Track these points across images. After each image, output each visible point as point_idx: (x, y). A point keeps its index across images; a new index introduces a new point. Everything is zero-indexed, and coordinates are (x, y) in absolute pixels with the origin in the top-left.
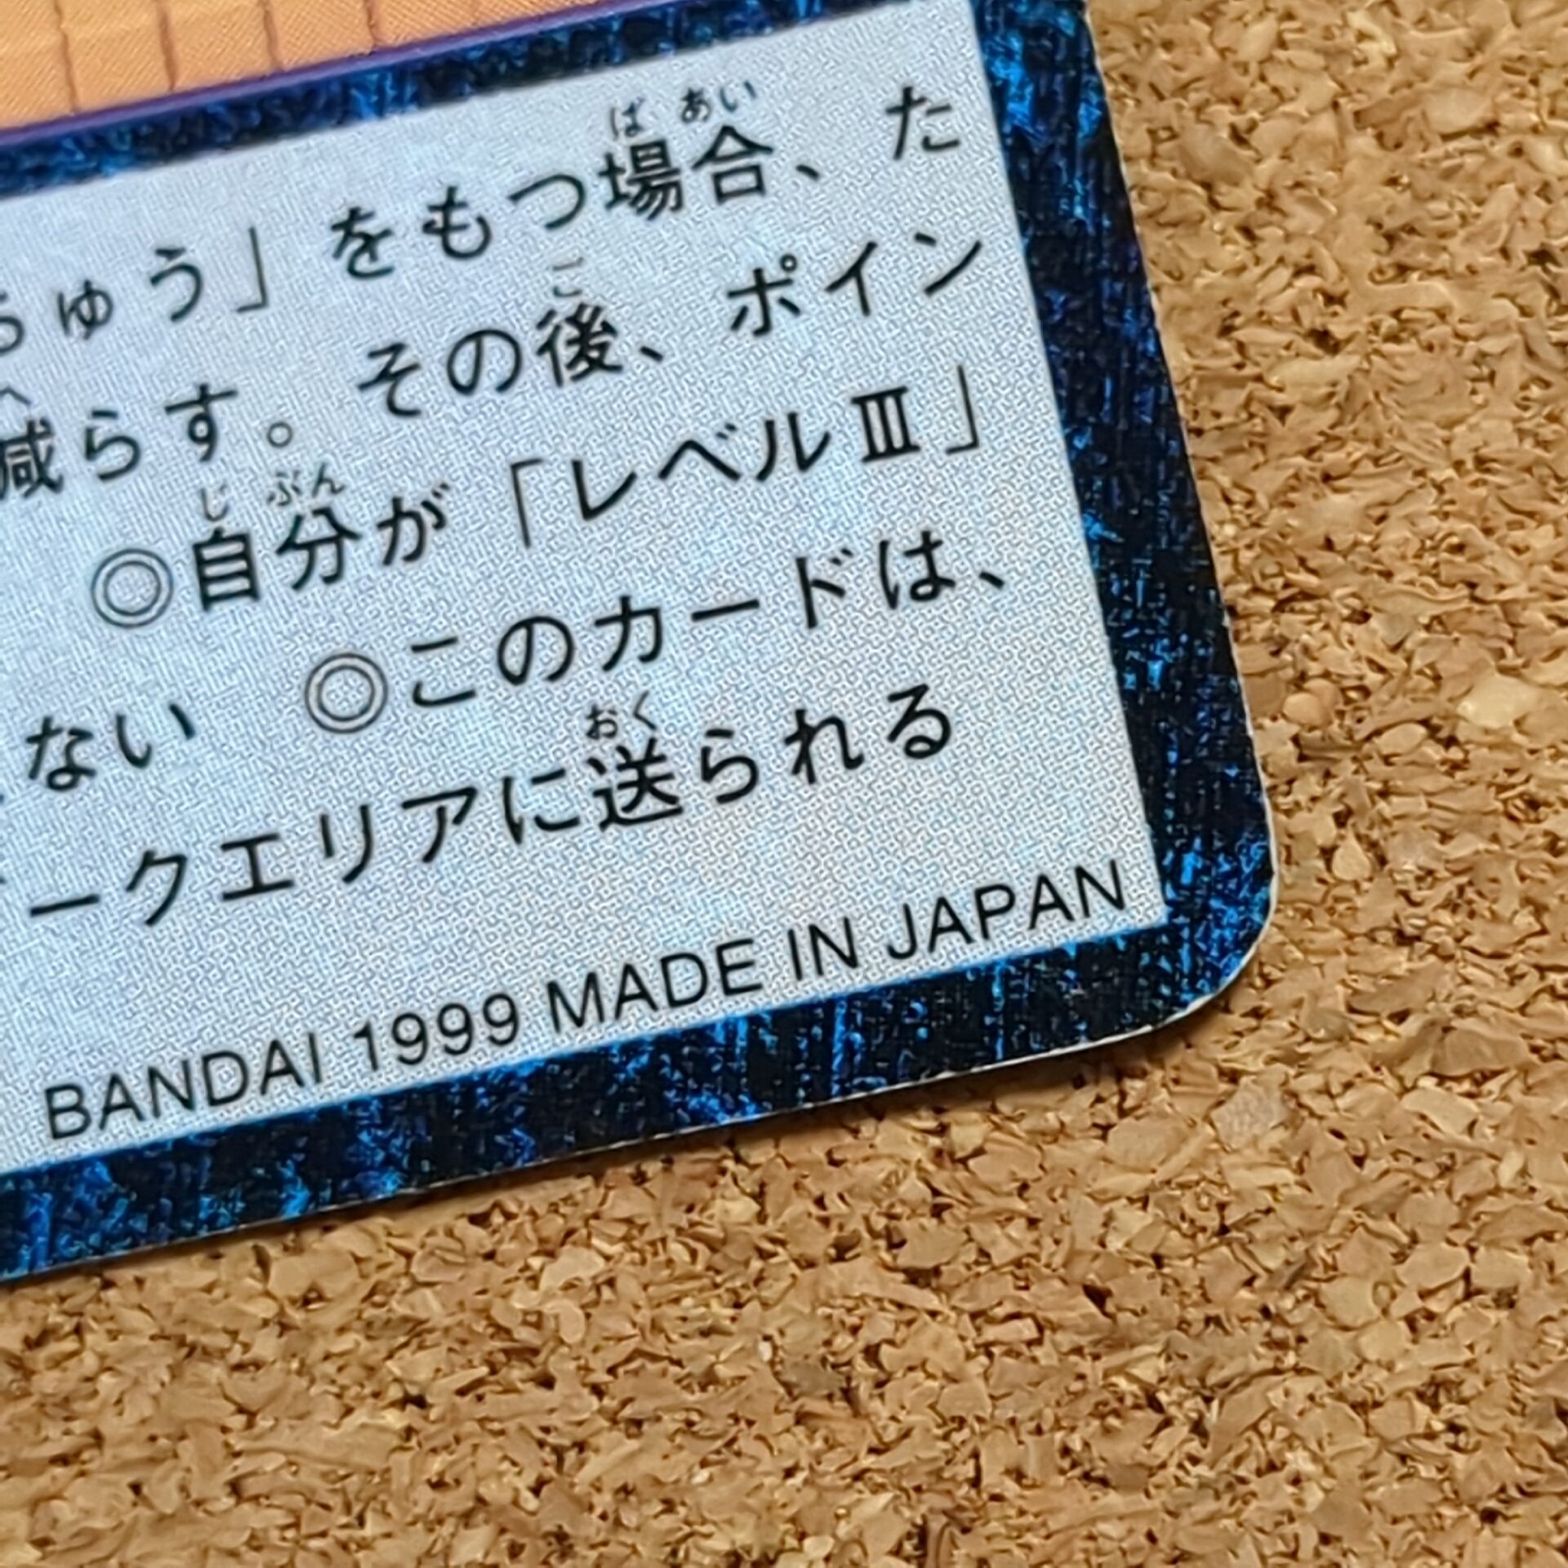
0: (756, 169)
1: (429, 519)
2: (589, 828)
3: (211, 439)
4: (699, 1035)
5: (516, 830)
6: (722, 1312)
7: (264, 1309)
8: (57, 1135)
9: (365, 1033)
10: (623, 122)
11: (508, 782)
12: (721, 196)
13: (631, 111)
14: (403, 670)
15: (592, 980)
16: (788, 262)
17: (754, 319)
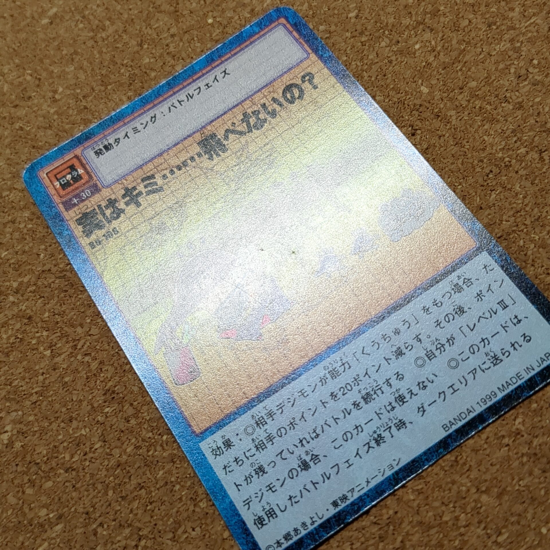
0: (471, 282)
1: (452, 339)
2: (492, 367)
3: (420, 340)
4: (519, 386)
5: (483, 371)
6: (540, 419)
7: (483, 442)
8: (446, 431)
9: (478, 403)
10: (451, 283)
11: (479, 366)
12: (468, 287)
13: (451, 281)
14: (459, 358)
15: (503, 385)
16: (480, 291)
17: (480, 299)
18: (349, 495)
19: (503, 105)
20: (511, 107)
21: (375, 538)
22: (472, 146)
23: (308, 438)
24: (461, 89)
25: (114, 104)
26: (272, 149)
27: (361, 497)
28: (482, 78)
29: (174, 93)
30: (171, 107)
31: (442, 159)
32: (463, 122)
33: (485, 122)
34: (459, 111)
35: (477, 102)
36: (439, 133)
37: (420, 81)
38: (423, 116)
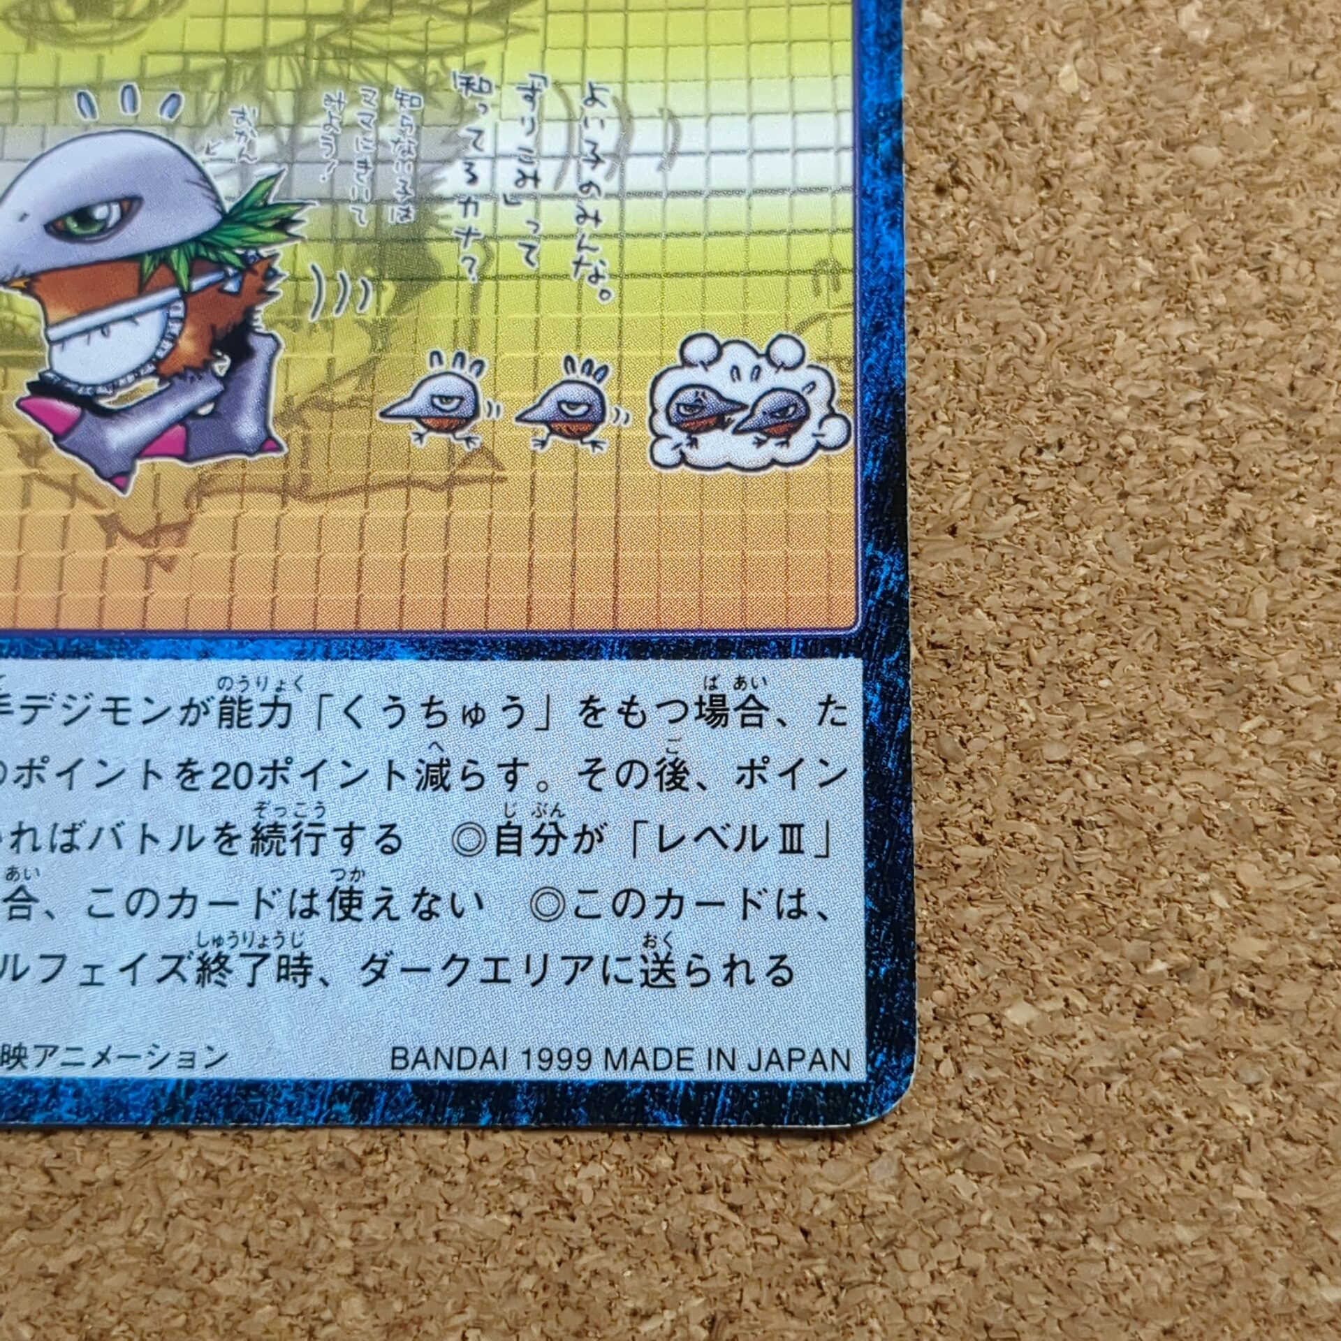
0: (760, 716)
1: (597, 837)
2: (636, 985)
3: (514, 781)
4: (664, 1085)
5: (606, 979)
7: (463, 1160)
8: (393, 1068)
9: (528, 1052)
10: (709, 683)
11: (607, 958)
12: (744, 725)
13: (714, 679)
14: (573, 900)
15: (624, 1051)
16: (766, 759)
17: (747, 781)
18: (34, 1057)
19: (1243, 274)
20: (1258, 296)
21: (17, 1207)
22: (1067, 334)
23: (43, 840)
24: (1169, 146)
27: (59, 1081)
28: (1247, 155)
31: (959, 318)
32: (1098, 247)
33: (1152, 290)
34: (1111, 207)
35: (1176, 217)
36: (1010, 232)
37: (1078, 45)
38: (1008, 154)
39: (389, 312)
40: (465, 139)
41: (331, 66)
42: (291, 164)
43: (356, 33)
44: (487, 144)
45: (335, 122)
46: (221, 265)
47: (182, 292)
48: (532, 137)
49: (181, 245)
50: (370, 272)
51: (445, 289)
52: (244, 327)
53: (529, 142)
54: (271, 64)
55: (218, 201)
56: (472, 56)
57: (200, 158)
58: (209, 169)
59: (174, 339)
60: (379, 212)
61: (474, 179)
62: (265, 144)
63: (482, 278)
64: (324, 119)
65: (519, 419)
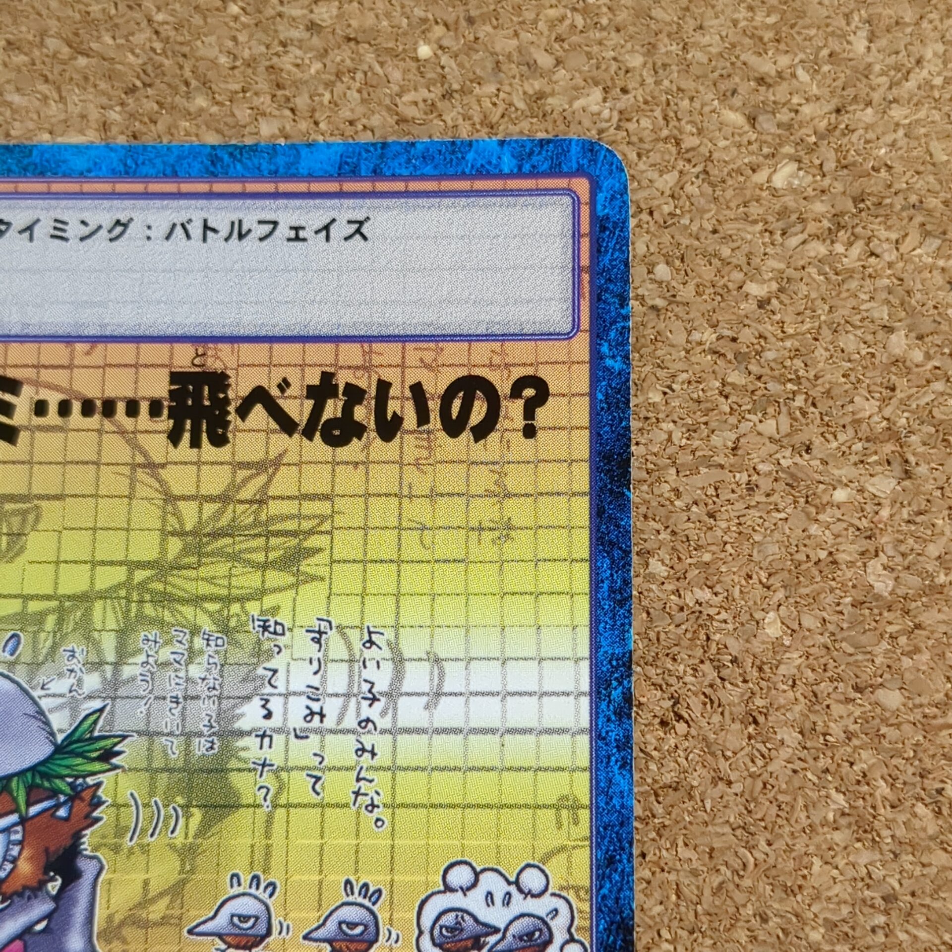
19: (920, 809)
20: (932, 829)
22: (771, 861)
24: (857, 689)
25: (63, 116)
26: (323, 518)
28: (924, 700)
29: (210, 195)
30: (179, 230)
31: (680, 843)
32: (797, 782)
33: (843, 821)
34: (808, 745)
35: (864, 754)
36: (723, 765)
37: (781, 594)
38: (721, 693)
39: (196, 836)
40: (262, 678)
41: (149, 610)
42: (114, 699)
43: (170, 579)
44: (280, 681)
45: (151, 660)
46: (54, 793)
47: (21, 817)
48: (319, 675)
49: (21, 774)
50: (180, 800)
51: (243, 816)
52: (73, 851)
53: (316, 681)
54: (98, 605)
55: (52, 734)
56: (269, 601)
57: (35, 694)
58: (45, 704)
59: (14, 861)
60: (188, 745)
61: (268, 716)
62: (92, 681)
63: (275, 806)
64: (142, 658)
65: (306, 937)
